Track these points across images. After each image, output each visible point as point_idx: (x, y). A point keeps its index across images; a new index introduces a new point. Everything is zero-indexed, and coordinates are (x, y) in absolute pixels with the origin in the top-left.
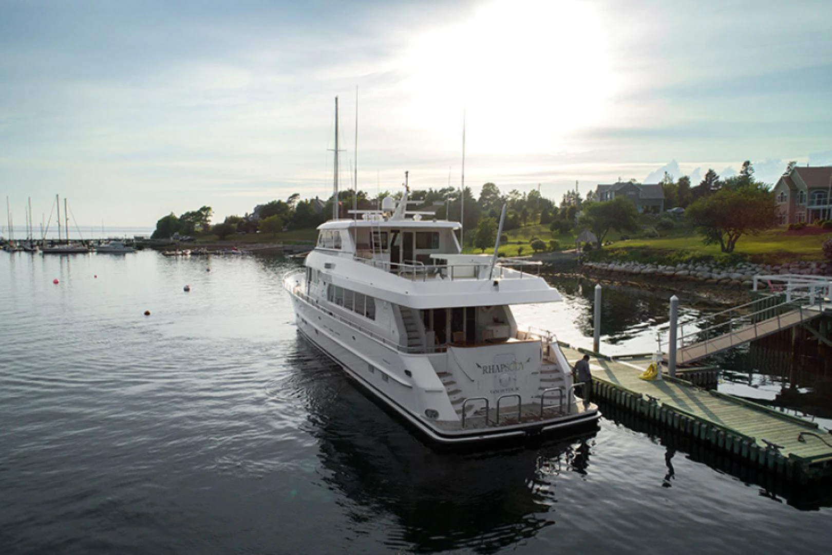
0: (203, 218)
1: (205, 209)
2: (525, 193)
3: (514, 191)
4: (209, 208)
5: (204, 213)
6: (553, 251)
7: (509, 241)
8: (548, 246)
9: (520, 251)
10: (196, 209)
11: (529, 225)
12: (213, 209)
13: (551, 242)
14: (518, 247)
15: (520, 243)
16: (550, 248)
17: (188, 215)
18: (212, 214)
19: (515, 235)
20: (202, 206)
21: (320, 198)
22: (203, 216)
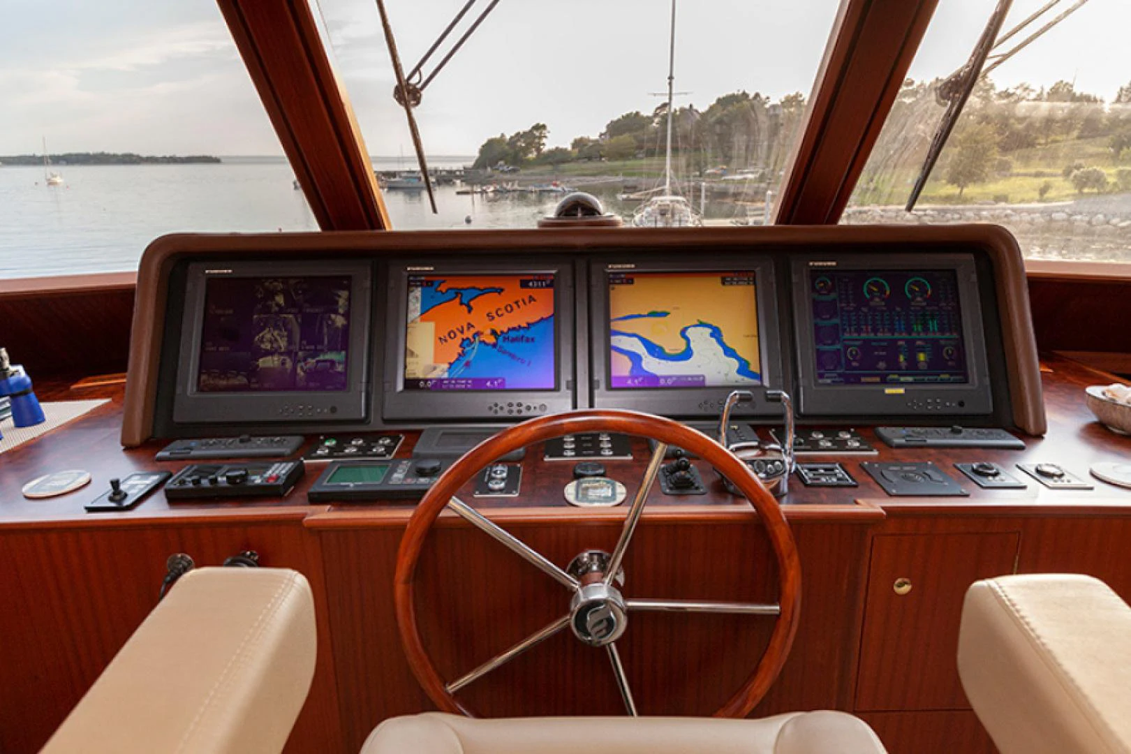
0: (537, 140)
1: (540, 127)
2: (1042, 89)
3: (1022, 85)
4: (544, 127)
5: (537, 134)
6: (1122, 191)
7: (1015, 171)
8: (1111, 180)
9: (1043, 191)
10: (527, 128)
11: (1055, 141)
12: (548, 128)
13: (1120, 174)
14: (1041, 181)
15: (1038, 175)
16: (1115, 184)
17: (518, 136)
18: (547, 135)
19: (1026, 160)
20: (534, 124)
21: (695, 107)
22: (535, 137)
